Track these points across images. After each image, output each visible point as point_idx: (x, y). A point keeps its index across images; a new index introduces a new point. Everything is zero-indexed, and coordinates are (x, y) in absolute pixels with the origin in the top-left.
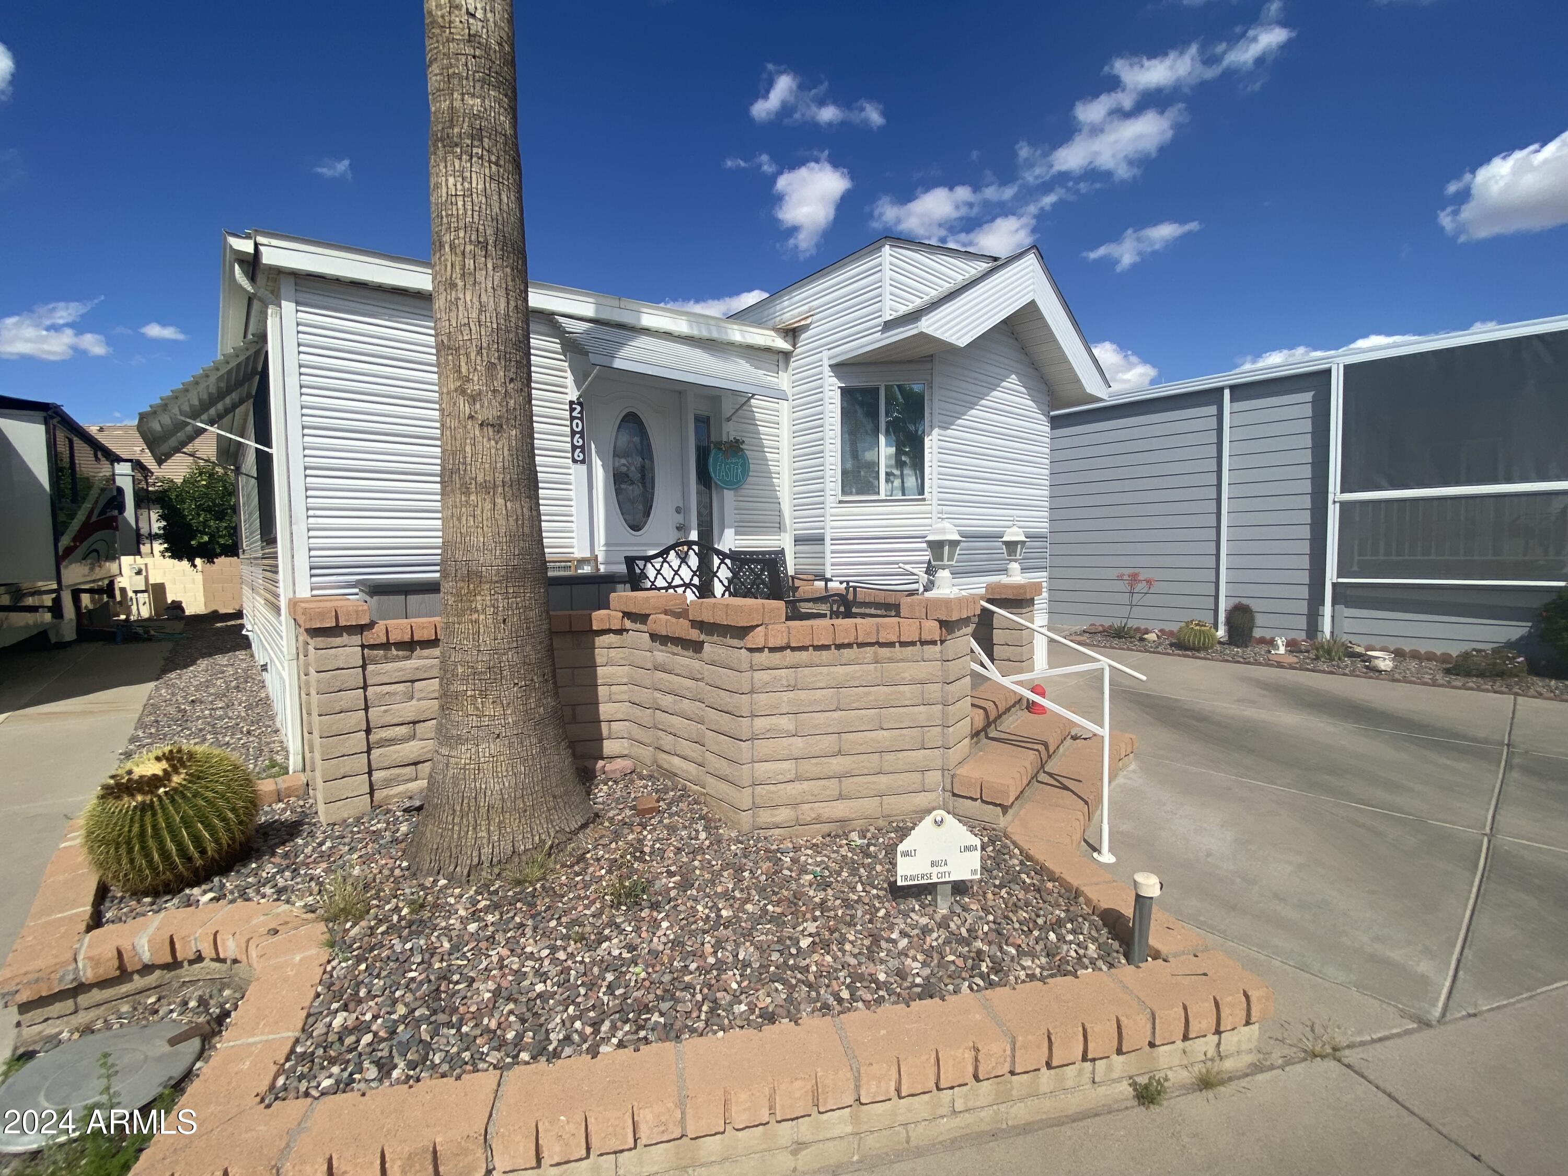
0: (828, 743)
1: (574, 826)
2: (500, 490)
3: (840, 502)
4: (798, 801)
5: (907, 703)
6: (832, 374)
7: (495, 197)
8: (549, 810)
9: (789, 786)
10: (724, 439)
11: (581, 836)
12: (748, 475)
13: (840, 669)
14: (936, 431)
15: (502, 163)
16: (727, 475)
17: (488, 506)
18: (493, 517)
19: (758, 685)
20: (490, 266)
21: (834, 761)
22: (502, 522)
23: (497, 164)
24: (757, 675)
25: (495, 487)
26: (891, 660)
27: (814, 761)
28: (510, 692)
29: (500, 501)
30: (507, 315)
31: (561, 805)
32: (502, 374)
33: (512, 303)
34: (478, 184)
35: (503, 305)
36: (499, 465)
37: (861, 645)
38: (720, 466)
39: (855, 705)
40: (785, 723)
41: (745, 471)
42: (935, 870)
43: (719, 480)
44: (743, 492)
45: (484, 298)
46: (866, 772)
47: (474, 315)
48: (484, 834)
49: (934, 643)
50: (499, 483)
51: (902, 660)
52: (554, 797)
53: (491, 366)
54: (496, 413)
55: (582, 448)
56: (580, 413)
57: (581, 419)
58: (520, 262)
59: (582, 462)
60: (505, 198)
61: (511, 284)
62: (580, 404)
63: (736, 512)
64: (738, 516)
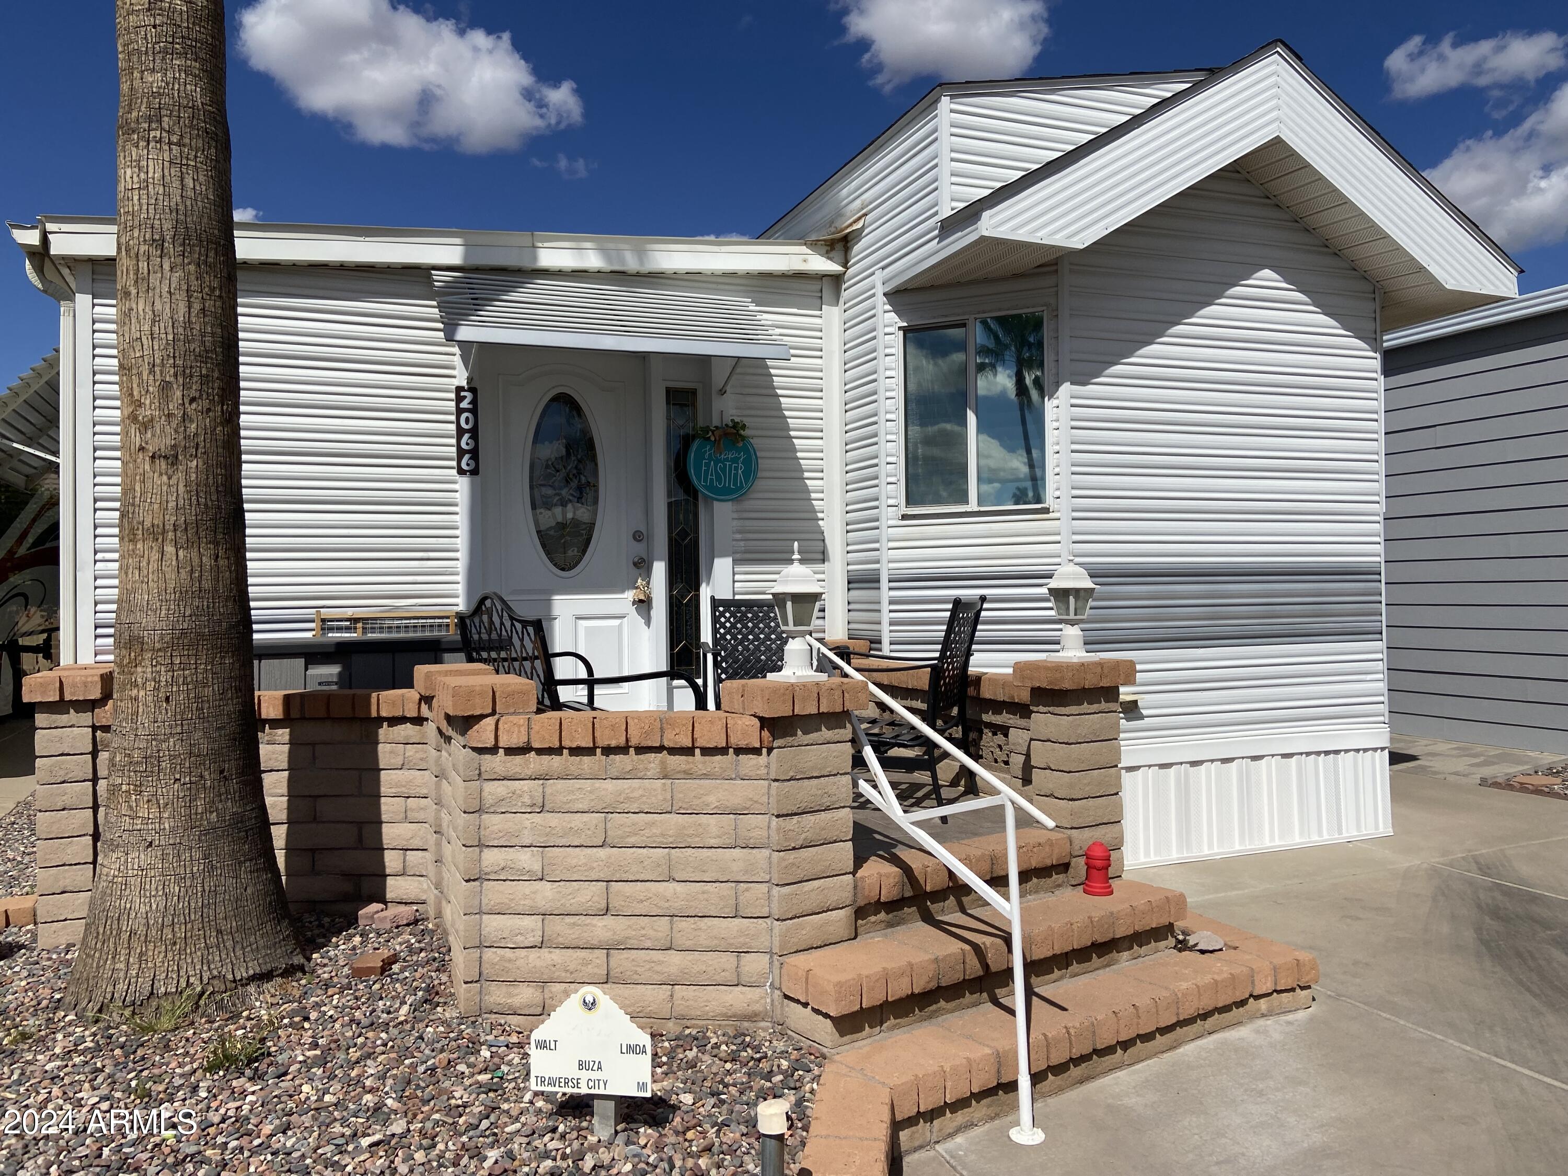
0: (591, 895)
1: (241, 973)
2: (170, 535)
3: (904, 517)
4: (545, 977)
5: (713, 842)
6: (888, 307)
7: (176, 184)
8: (207, 947)
9: (533, 954)
10: (716, 422)
11: (252, 989)
12: (755, 478)
13: (610, 785)
14: (1066, 389)
15: (187, 141)
16: (719, 479)
17: (155, 556)
18: (160, 570)
19: (489, 800)
20: (166, 266)
21: (599, 922)
22: (171, 575)
23: (179, 144)
24: (489, 787)
25: (164, 532)
26: (688, 775)
27: (568, 919)
28: (169, 790)
29: (170, 549)
30: (188, 323)
31: (229, 944)
32: (179, 394)
33: (197, 306)
34: (154, 172)
35: (182, 308)
36: (172, 504)
37: (641, 750)
38: (708, 465)
39: (632, 840)
40: (527, 860)
41: (751, 469)
42: (585, 1075)
43: (705, 487)
44: (748, 504)
45: (158, 306)
46: (648, 944)
47: (146, 327)
48: (122, 966)
49: (757, 751)
50: (169, 527)
51: (706, 776)
52: (219, 932)
53: (165, 387)
54: (169, 442)
55: (474, 453)
56: (474, 402)
57: (474, 411)
58: (212, 254)
59: (474, 472)
60: (189, 182)
61: (195, 284)
62: (472, 390)
63: (738, 536)
64: (742, 543)
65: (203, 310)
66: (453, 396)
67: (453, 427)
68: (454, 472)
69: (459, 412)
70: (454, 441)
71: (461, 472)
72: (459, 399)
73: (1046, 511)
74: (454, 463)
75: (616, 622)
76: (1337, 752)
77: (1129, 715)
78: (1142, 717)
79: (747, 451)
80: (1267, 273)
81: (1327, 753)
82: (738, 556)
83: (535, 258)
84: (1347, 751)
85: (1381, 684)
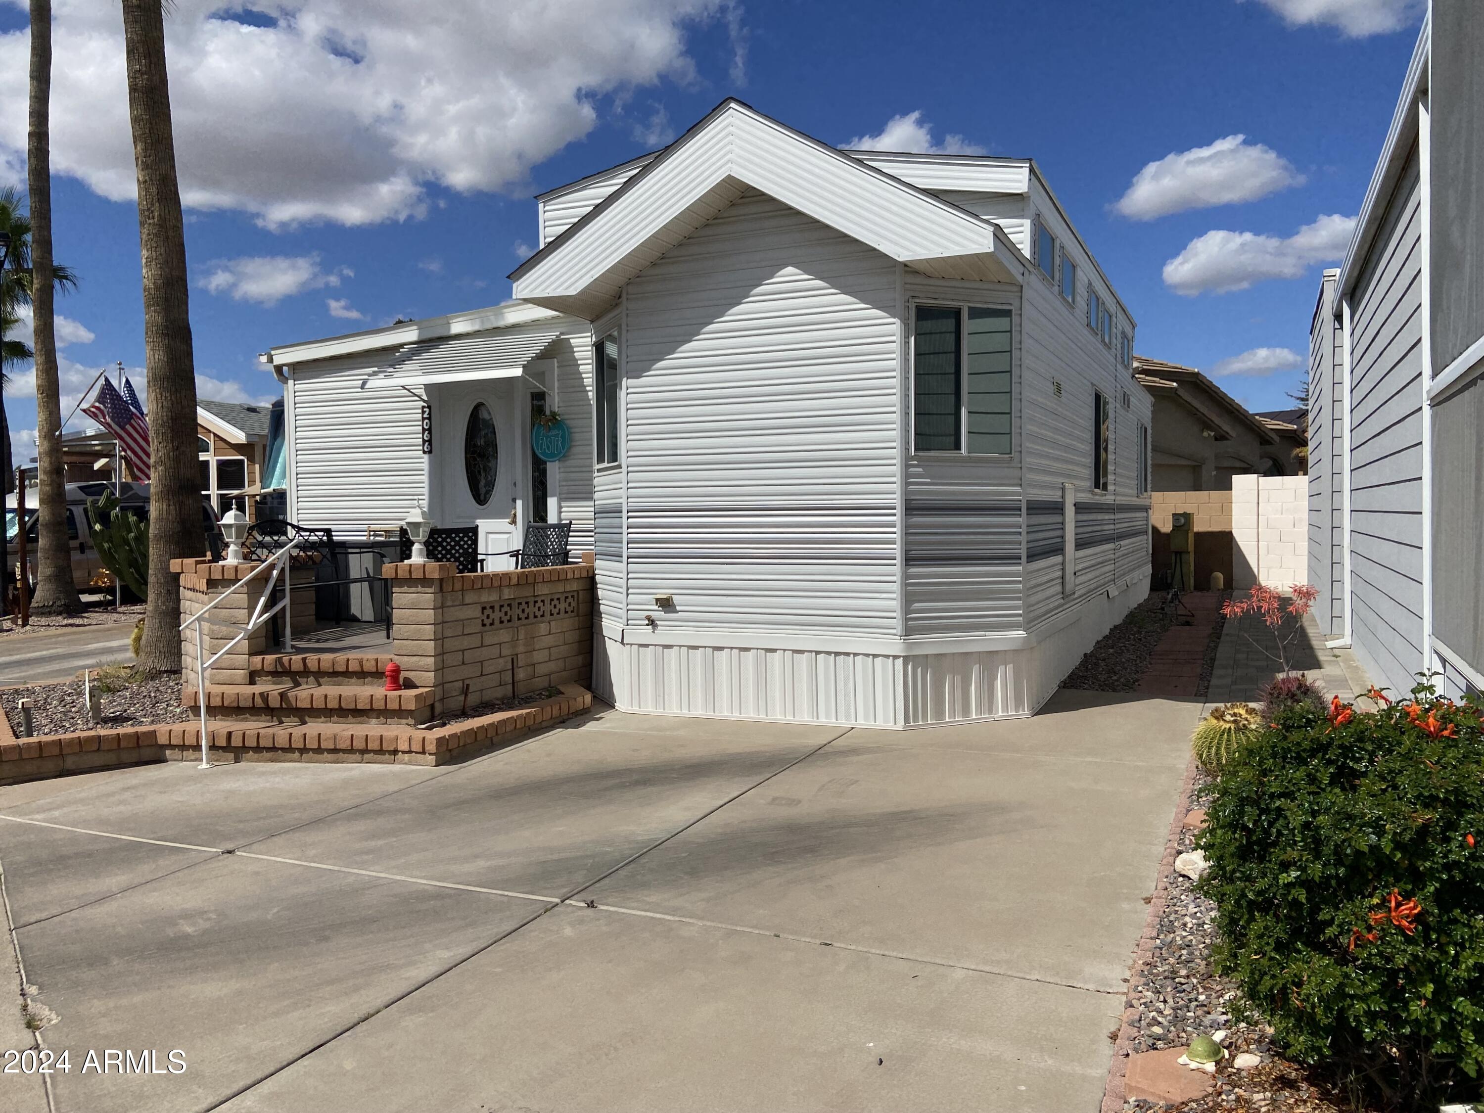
3: (598, 471)
10: (547, 413)
16: (548, 448)
38: (542, 439)
43: (541, 453)
44: (568, 463)
55: (430, 441)
56: (430, 414)
57: (429, 418)
58: (165, 383)
59: (430, 452)
60: (157, 356)
61: (159, 396)
62: (429, 407)
63: (564, 483)
64: (566, 488)
65: (162, 407)
66: (420, 411)
67: (421, 428)
68: (421, 452)
69: (423, 419)
70: (421, 436)
71: (424, 452)
72: (423, 412)
73: (619, 467)
74: (421, 448)
75: (508, 535)
76: (848, 654)
77: (667, 609)
78: (677, 612)
79: (563, 430)
80: (790, 269)
81: (837, 654)
82: (564, 496)
83: (449, 329)
84: (855, 655)
85: (894, 603)
